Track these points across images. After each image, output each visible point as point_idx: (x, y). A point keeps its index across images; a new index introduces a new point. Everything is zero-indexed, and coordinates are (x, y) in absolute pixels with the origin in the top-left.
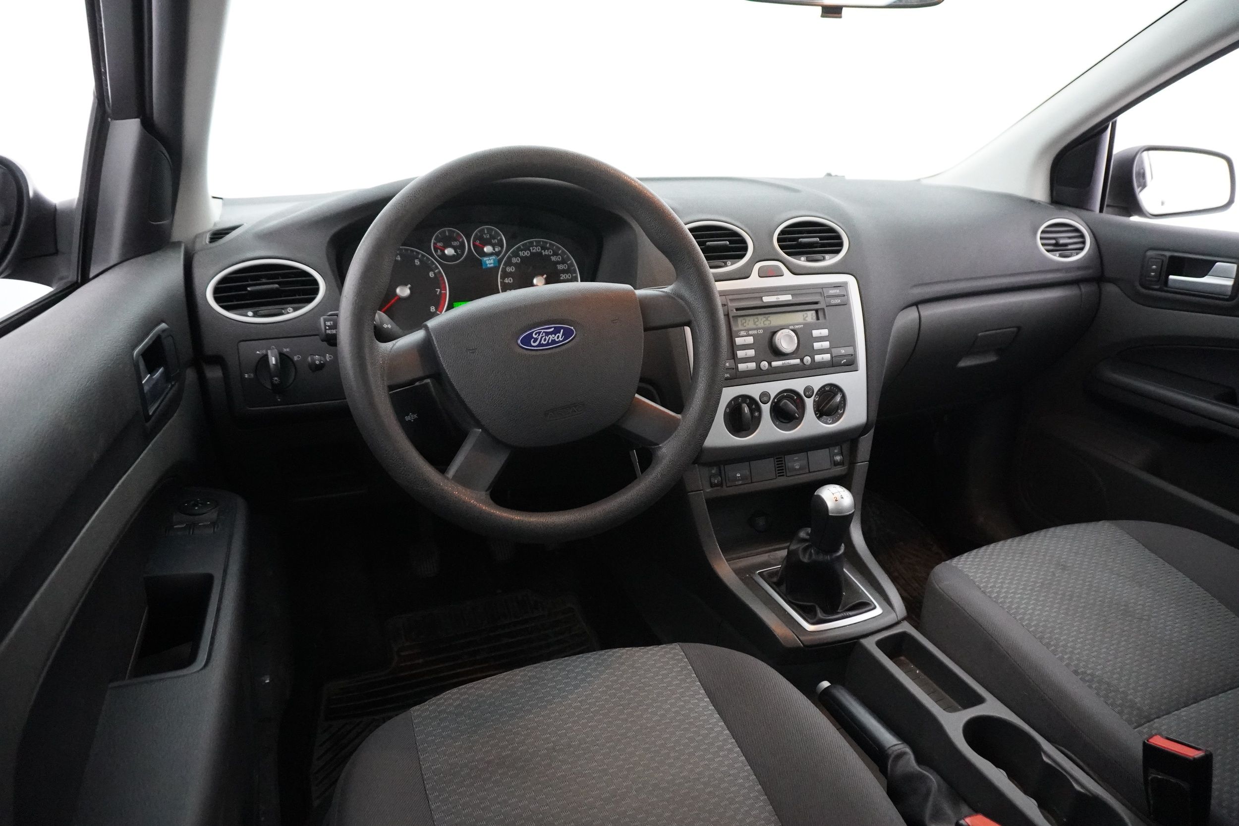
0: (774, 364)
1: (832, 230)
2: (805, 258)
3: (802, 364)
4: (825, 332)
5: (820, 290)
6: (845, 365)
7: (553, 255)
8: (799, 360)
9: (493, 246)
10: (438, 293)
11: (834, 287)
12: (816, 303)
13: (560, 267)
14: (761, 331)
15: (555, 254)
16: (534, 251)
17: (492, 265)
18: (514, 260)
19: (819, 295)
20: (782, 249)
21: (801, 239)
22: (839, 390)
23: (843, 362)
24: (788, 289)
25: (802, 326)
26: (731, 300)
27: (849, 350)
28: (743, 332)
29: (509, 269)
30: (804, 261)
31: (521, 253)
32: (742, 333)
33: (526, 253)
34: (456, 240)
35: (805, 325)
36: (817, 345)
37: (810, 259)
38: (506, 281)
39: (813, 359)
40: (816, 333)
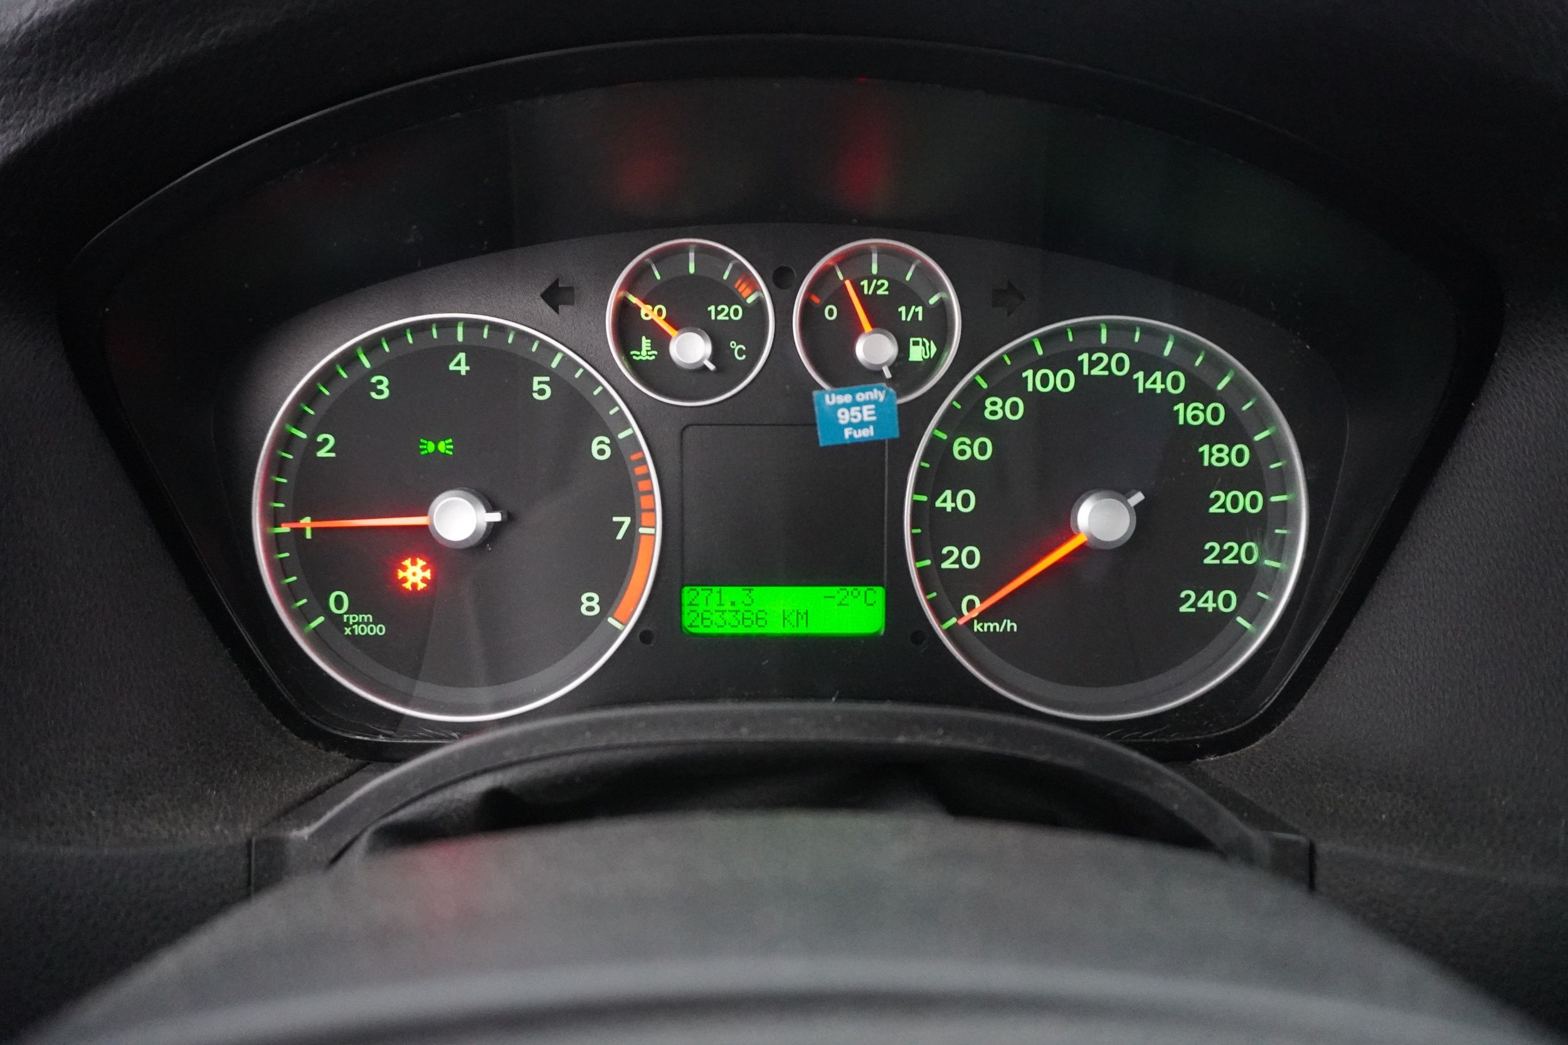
7: (1186, 398)
9: (903, 337)
10: (620, 536)
13: (1215, 455)
15: (1198, 391)
16: (1096, 372)
17: (867, 433)
18: (996, 409)
29: (965, 449)
31: (1032, 379)
33: (1055, 380)
34: (732, 298)
38: (946, 501)
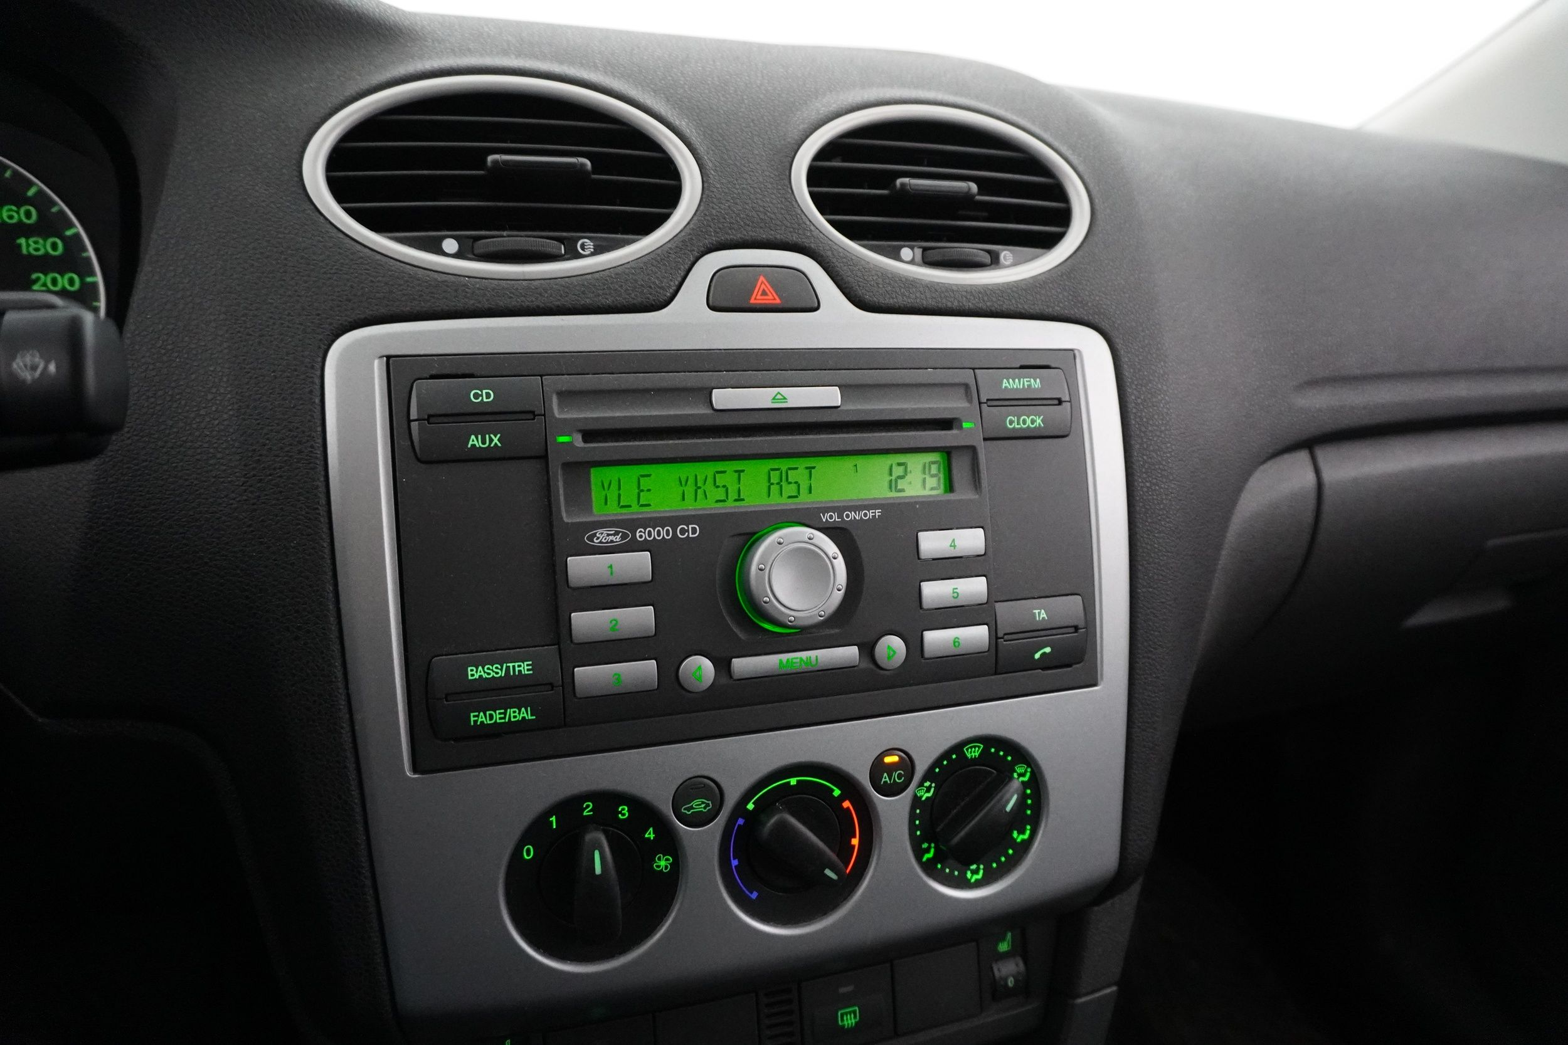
0: (743, 665)
1: (1033, 164)
2: (918, 252)
3: (866, 665)
4: (971, 540)
5: (967, 376)
6: (1046, 664)
8: (854, 650)
11: (1022, 367)
12: (946, 424)
14: (692, 531)
19: (962, 390)
20: (822, 213)
21: (906, 180)
22: (1021, 755)
23: (1037, 656)
24: (831, 364)
25: (878, 513)
26: (568, 396)
27: (1069, 608)
28: (605, 531)
30: (912, 262)
32: (603, 536)
35: (888, 507)
36: (935, 591)
37: (939, 258)
39: (915, 645)
40: (932, 543)
